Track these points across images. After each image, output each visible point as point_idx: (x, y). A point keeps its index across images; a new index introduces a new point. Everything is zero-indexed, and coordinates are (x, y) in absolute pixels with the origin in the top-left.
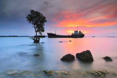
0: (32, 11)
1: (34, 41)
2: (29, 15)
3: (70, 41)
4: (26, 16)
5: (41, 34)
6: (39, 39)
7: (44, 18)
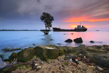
0: (44, 13)
1: (44, 33)
2: (42, 16)
3: (72, 34)
4: (40, 17)
5: (49, 29)
6: (48, 32)
7: (52, 18)
